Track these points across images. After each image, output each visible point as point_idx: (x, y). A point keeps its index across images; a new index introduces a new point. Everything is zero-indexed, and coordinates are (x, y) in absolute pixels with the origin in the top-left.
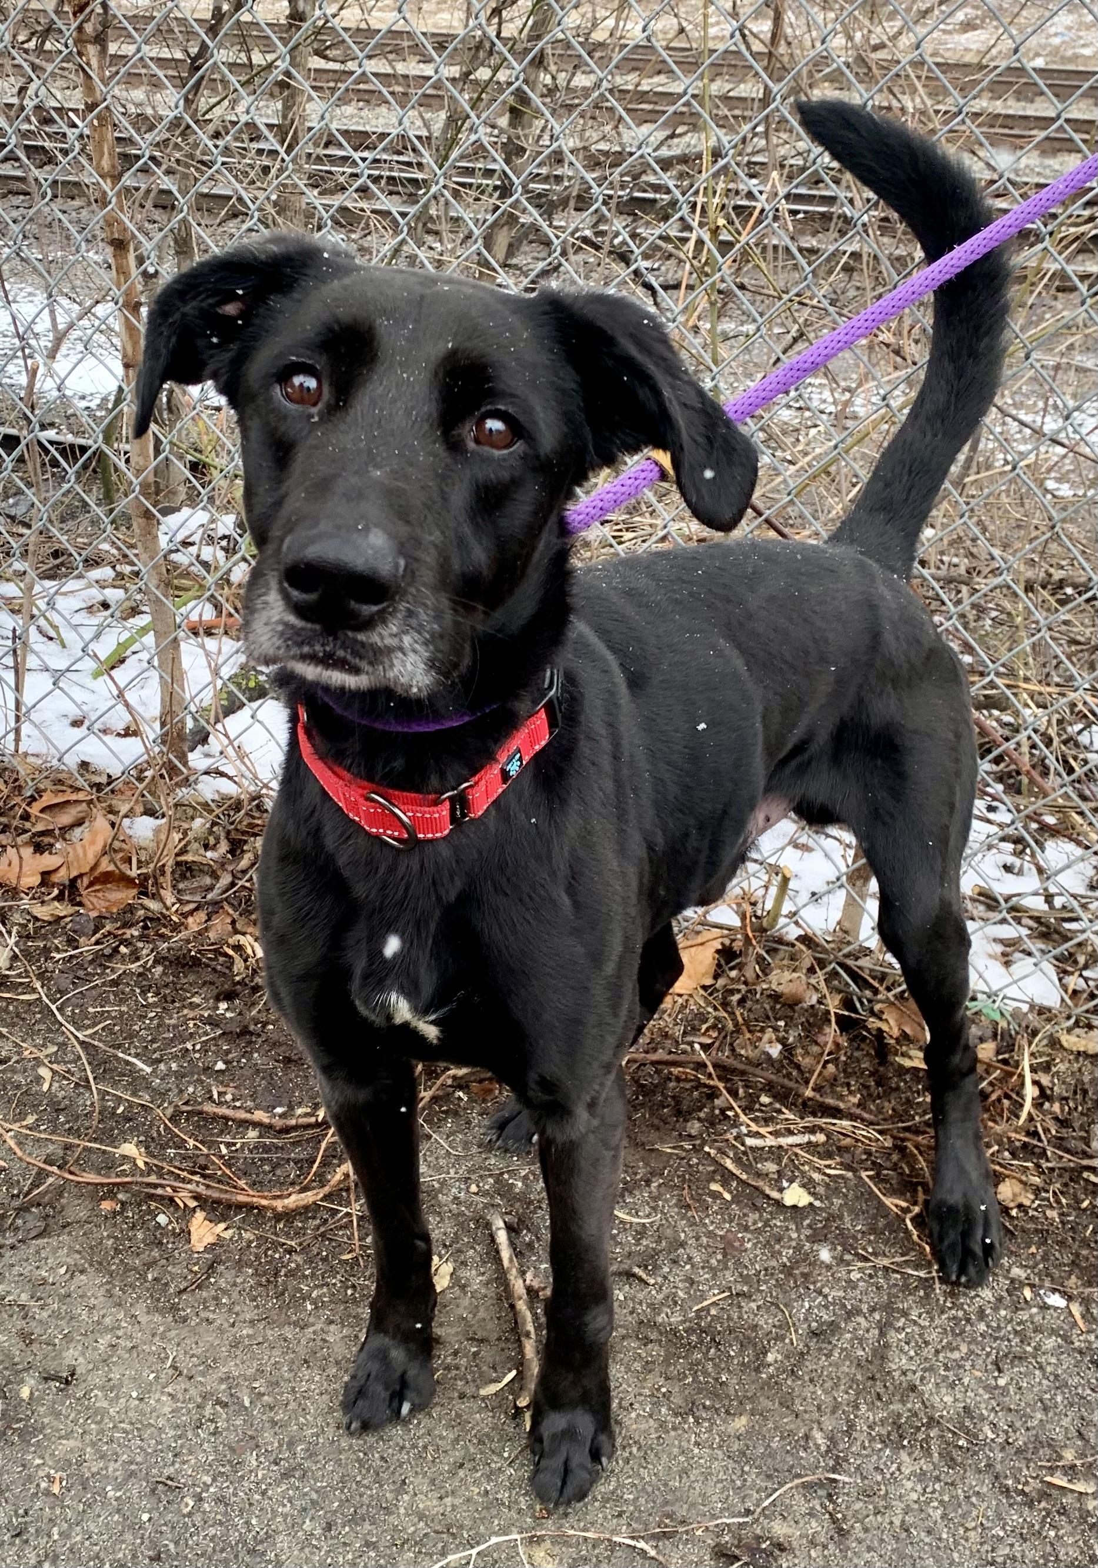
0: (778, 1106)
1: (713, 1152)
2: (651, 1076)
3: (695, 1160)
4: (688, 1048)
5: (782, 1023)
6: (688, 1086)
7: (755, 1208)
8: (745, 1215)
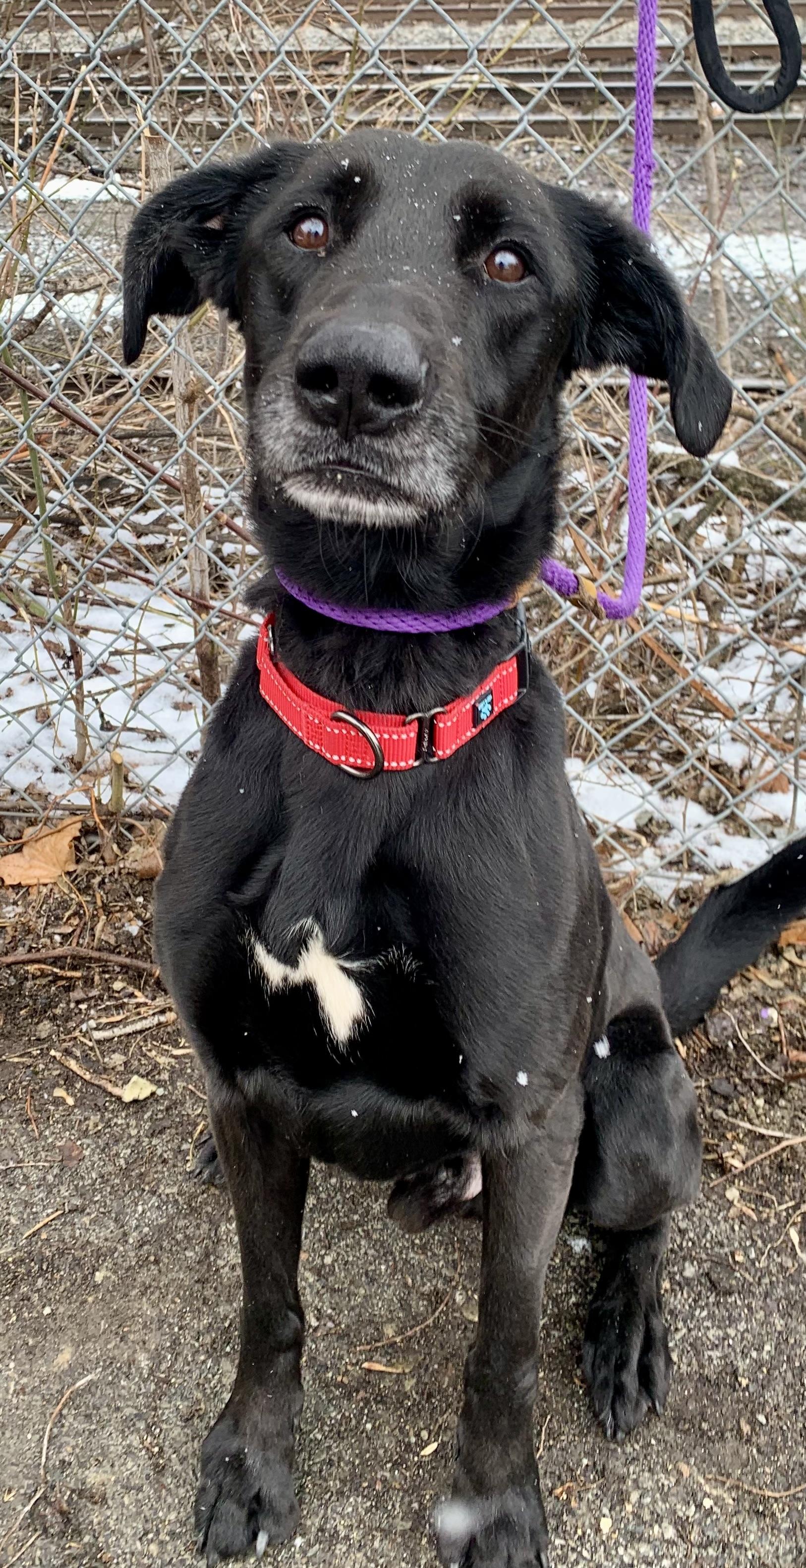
0: (131, 989)
1: (58, 1055)
2: (7, 979)
3: (42, 1066)
4: (48, 941)
5: (140, 899)
6: (44, 981)
7: (97, 1108)
8: (86, 1119)
